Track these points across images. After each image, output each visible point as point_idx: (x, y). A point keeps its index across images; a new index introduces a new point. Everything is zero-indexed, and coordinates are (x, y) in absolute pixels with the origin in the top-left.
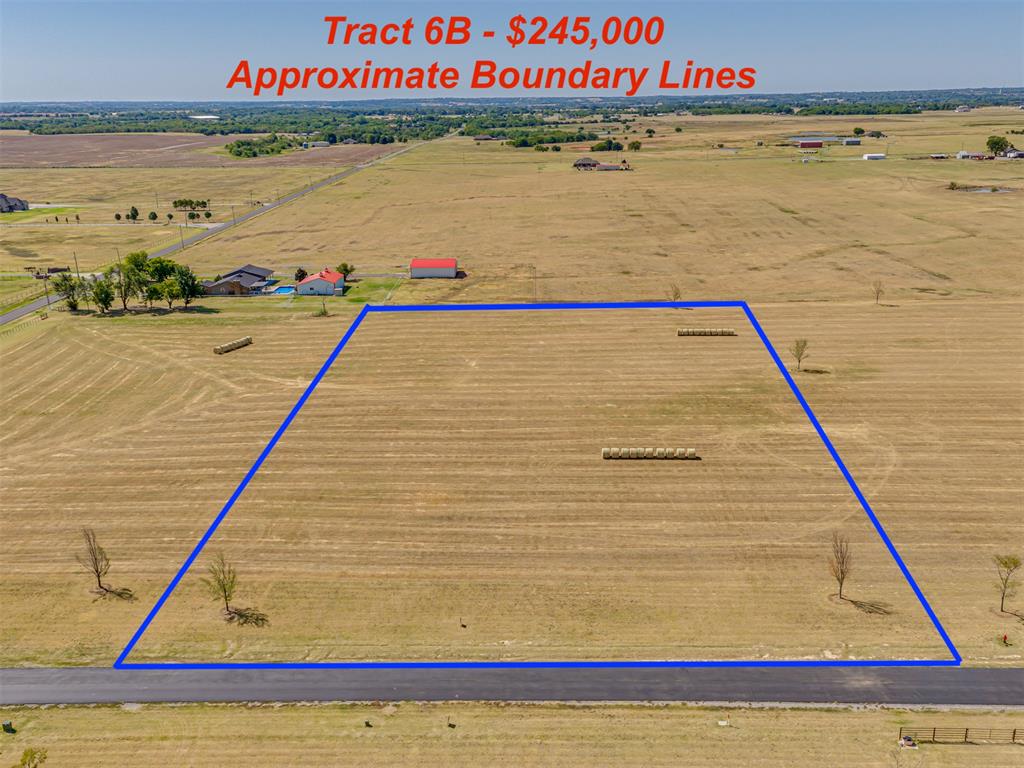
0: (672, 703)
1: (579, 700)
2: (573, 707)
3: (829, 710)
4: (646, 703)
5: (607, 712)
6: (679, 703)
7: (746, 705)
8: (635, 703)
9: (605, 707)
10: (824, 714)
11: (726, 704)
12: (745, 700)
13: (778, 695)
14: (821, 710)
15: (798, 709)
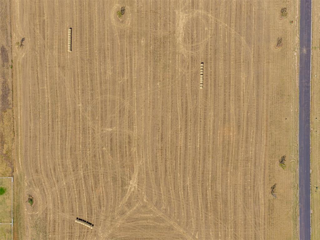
0: (311, 83)
1: (310, 98)
2: (311, 99)
3: (312, 58)
4: (311, 87)
5: (313, 94)
6: (310, 82)
7: (311, 72)
8: (310, 89)
9: (311, 94)
10: (313, 59)
11: (311, 75)
12: (310, 71)
13: (308, 66)
14: (312, 60)
15: (312, 63)
